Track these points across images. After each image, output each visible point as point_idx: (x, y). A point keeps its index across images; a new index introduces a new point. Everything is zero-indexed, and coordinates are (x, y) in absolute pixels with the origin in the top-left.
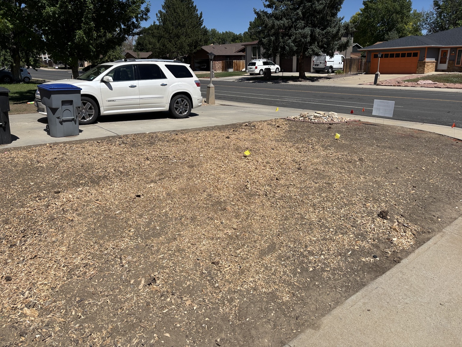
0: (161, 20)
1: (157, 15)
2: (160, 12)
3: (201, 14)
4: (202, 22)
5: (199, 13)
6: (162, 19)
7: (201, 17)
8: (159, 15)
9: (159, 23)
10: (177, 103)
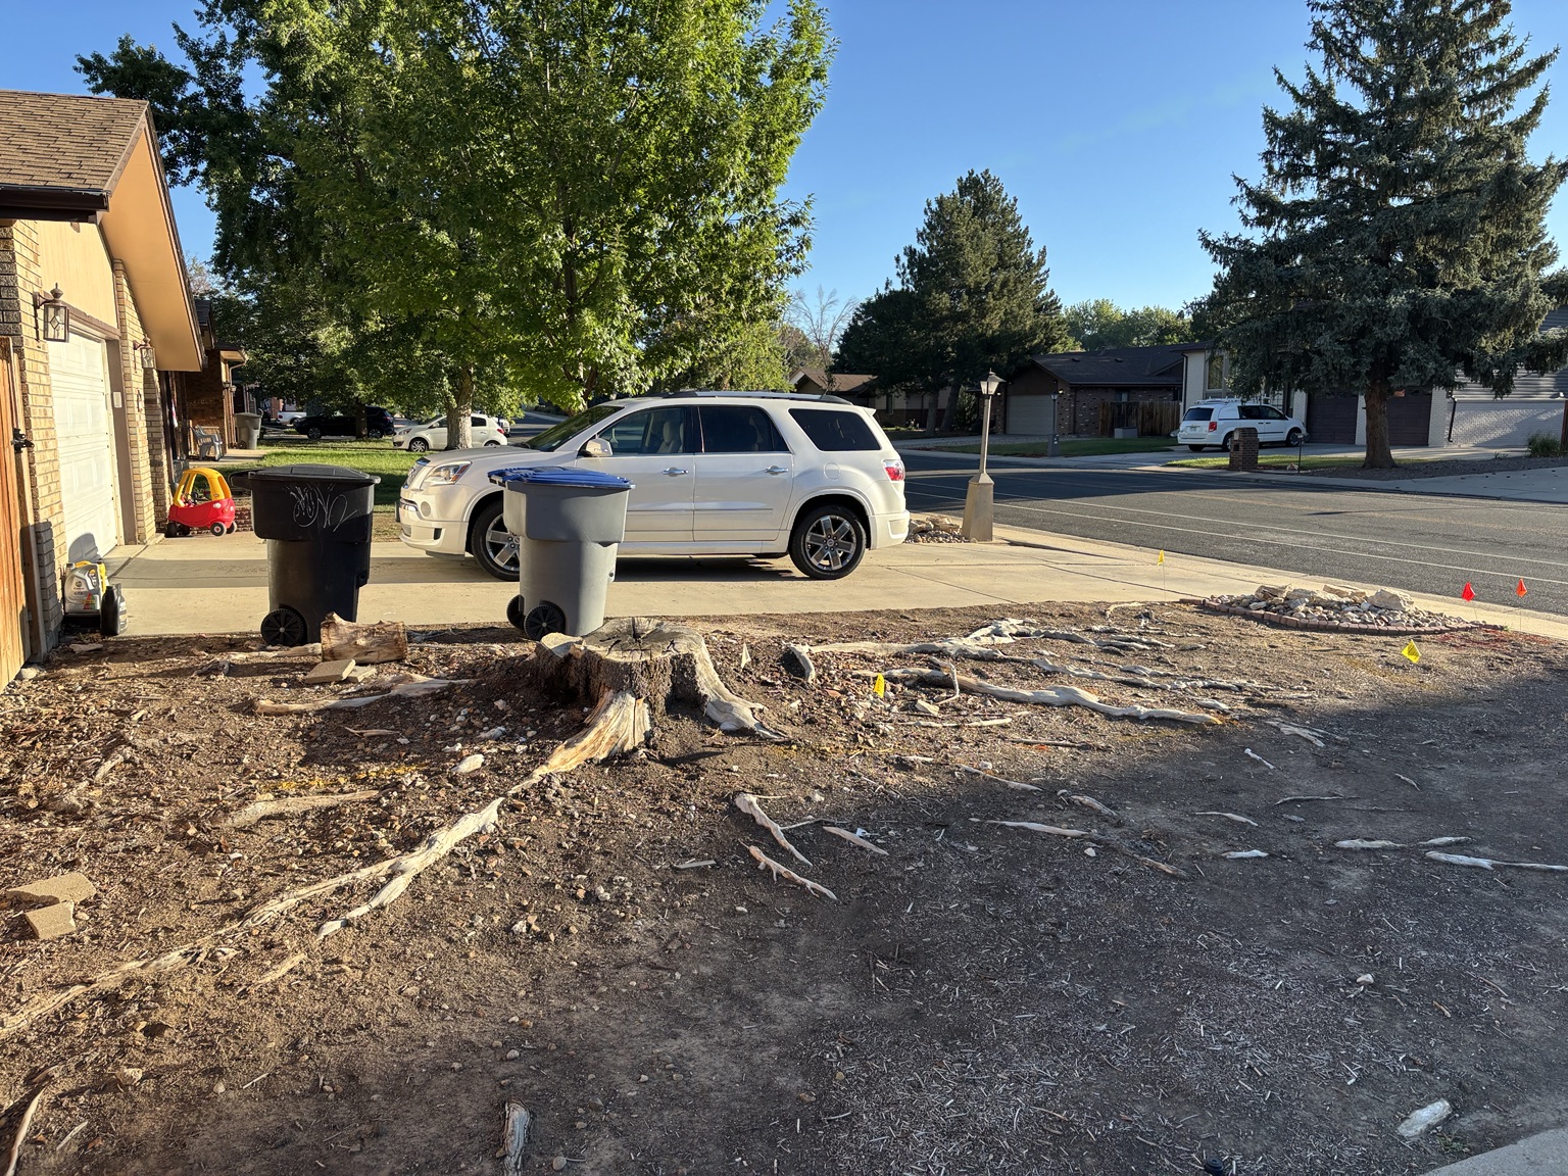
0: (909, 276)
1: (898, 259)
2: (911, 252)
3: (1043, 253)
4: (1045, 279)
5: (1034, 251)
6: (911, 273)
7: (1041, 264)
8: (904, 260)
9: (903, 283)
10: (818, 529)
